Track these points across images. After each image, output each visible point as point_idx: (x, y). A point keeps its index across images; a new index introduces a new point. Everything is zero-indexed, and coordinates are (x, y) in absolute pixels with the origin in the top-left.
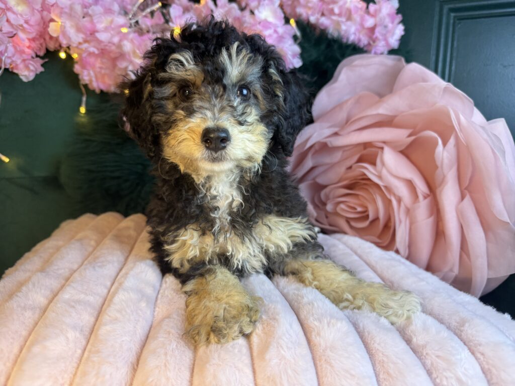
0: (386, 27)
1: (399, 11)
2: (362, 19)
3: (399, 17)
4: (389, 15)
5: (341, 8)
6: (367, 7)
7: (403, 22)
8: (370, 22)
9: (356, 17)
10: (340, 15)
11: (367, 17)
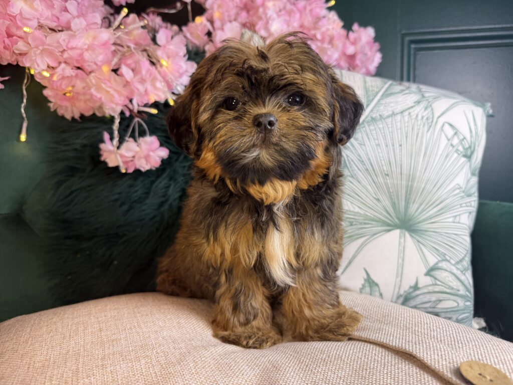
0: (366, 54)
1: (376, 39)
2: (344, 46)
3: (377, 46)
4: (368, 43)
5: (323, 34)
6: (347, 36)
7: (381, 50)
8: (351, 50)
9: (339, 44)
10: (322, 41)
11: (348, 44)
